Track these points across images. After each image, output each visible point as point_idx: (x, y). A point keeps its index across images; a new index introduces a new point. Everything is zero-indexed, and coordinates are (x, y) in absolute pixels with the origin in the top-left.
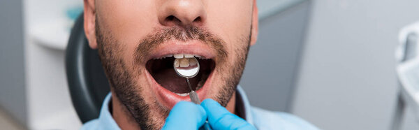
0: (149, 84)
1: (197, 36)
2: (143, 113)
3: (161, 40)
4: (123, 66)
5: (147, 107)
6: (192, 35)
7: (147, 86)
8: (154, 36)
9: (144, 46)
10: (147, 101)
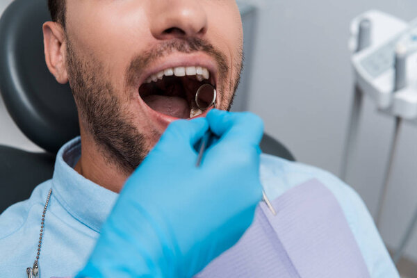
0: (143, 111)
1: (201, 48)
2: (136, 144)
3: (160, 54)
4: (110, 91)
5: (141, 137)
6: (195, 46)
7: (141, 114)
8: (149, 52)
9: (138, 64)
10: (140, 130)
